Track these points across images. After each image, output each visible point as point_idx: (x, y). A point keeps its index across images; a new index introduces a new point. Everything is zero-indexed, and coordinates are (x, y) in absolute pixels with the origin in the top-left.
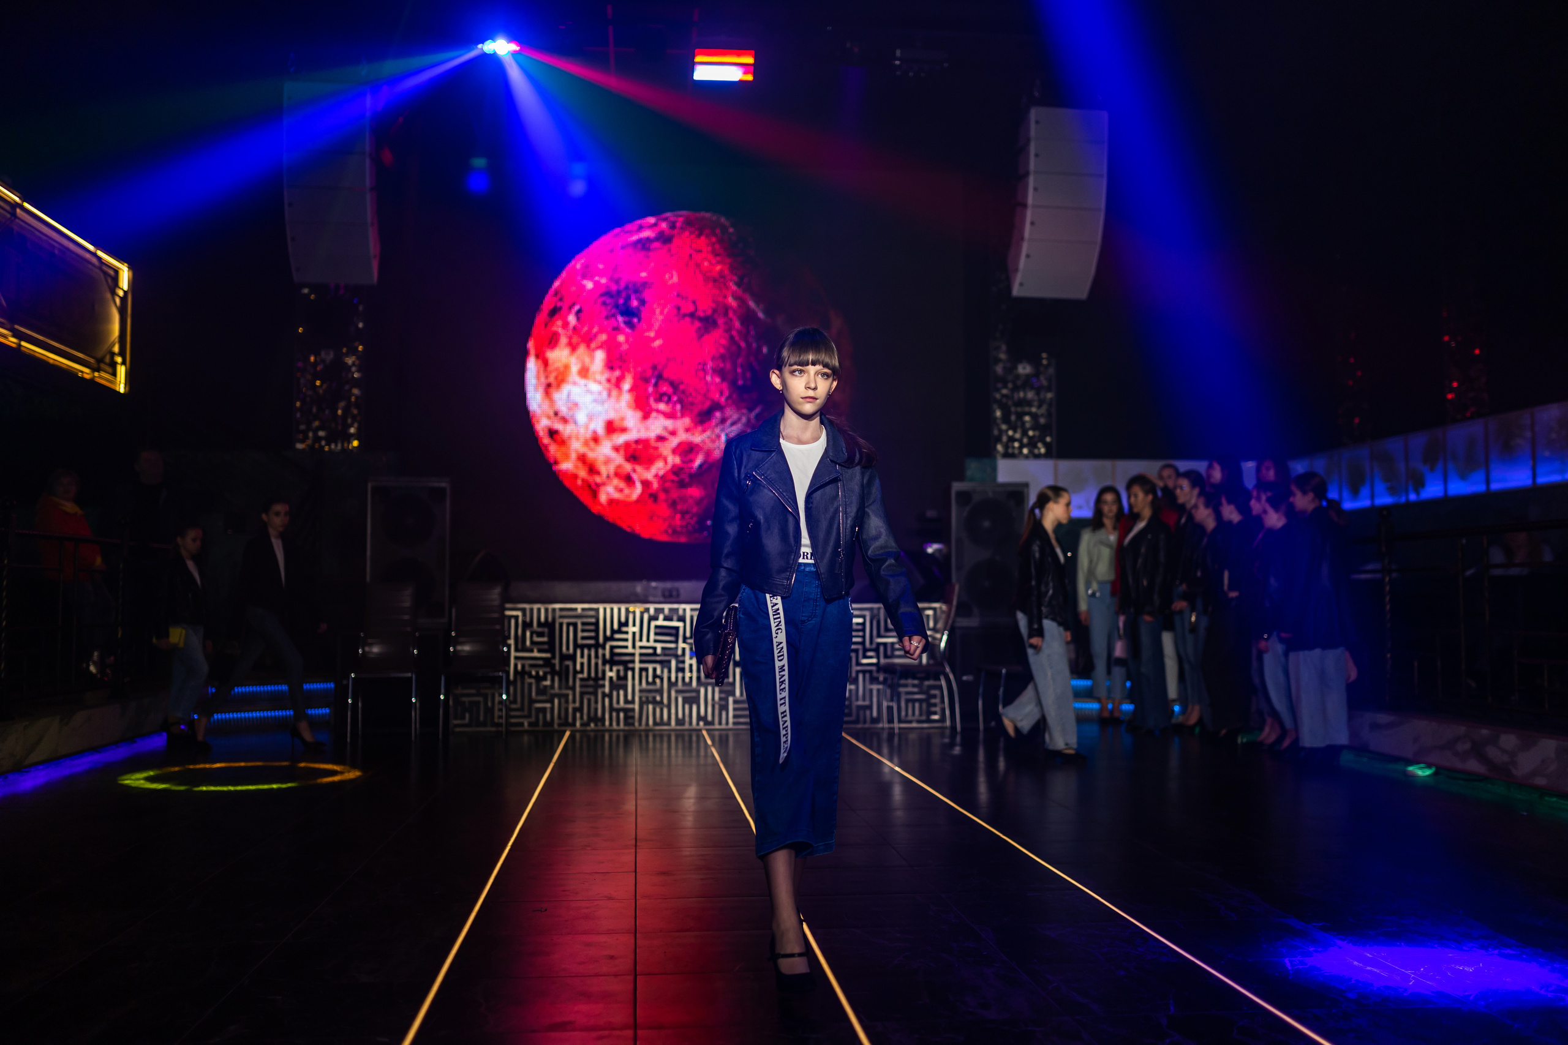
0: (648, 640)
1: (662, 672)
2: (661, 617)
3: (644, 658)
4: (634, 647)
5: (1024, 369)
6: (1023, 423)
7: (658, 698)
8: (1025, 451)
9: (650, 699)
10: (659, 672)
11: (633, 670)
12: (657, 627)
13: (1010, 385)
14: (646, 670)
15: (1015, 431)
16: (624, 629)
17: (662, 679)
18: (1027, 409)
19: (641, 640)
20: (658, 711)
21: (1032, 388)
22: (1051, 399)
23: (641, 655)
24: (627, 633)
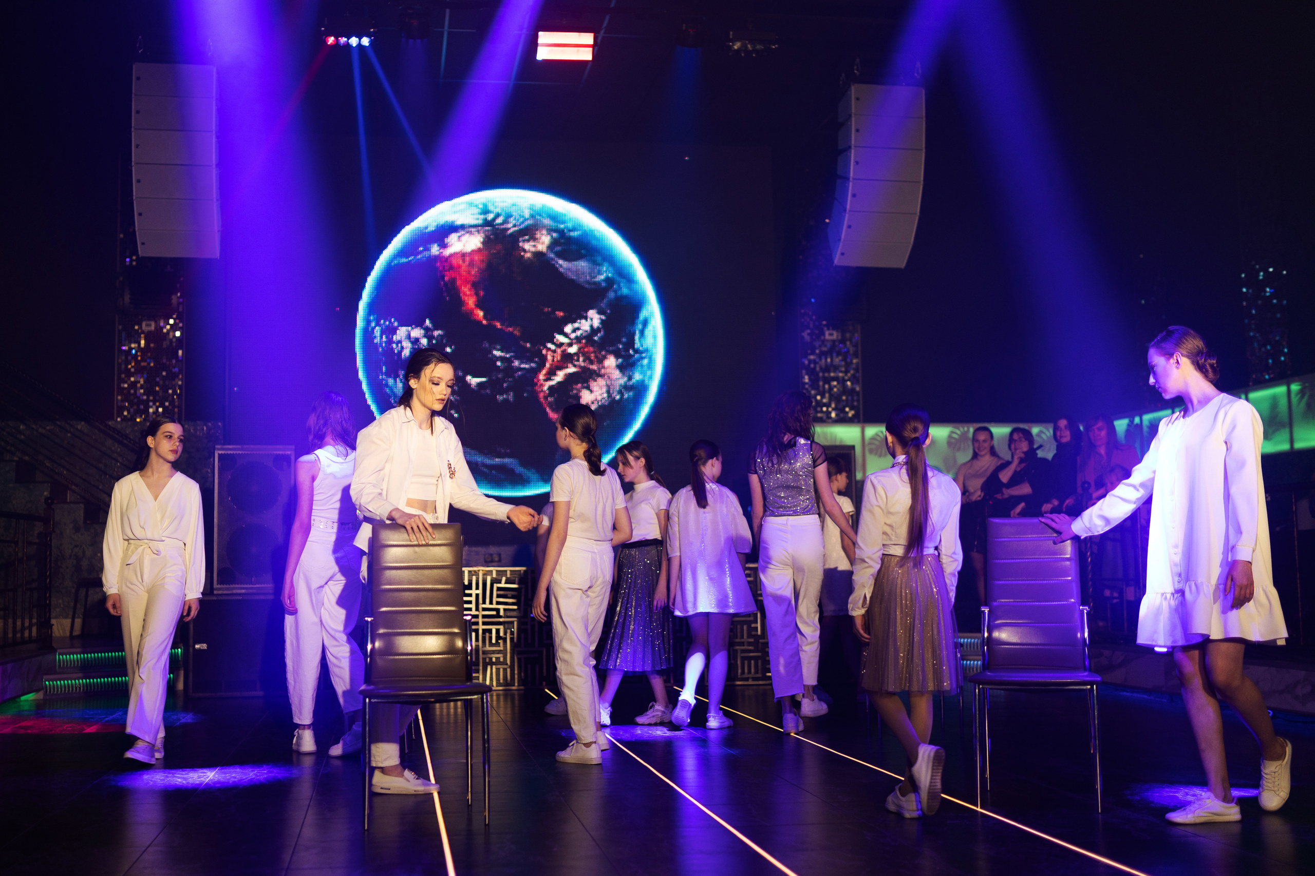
0: (491, 603)
1: (505, 633)
2: (504, 579)
3: (486, 620)
4: (477, 609)
5: (831, 335)
6: (831, 389)
7: (502, 659)
8: (833, 415)
9: (494, 660)
10: (502, 634)
11: (477, 631)
12: (499, 589)
13: (817, 351)
14: (490, 631)
15: (823, 397)
16: (467, 592)
17: (505, 640)
18: (832, 374)
19: (484, 602)
20: (501, 670)
21: (839, 354)
22: (857, 364)
23: (484, 616)
24: (470, 595)
